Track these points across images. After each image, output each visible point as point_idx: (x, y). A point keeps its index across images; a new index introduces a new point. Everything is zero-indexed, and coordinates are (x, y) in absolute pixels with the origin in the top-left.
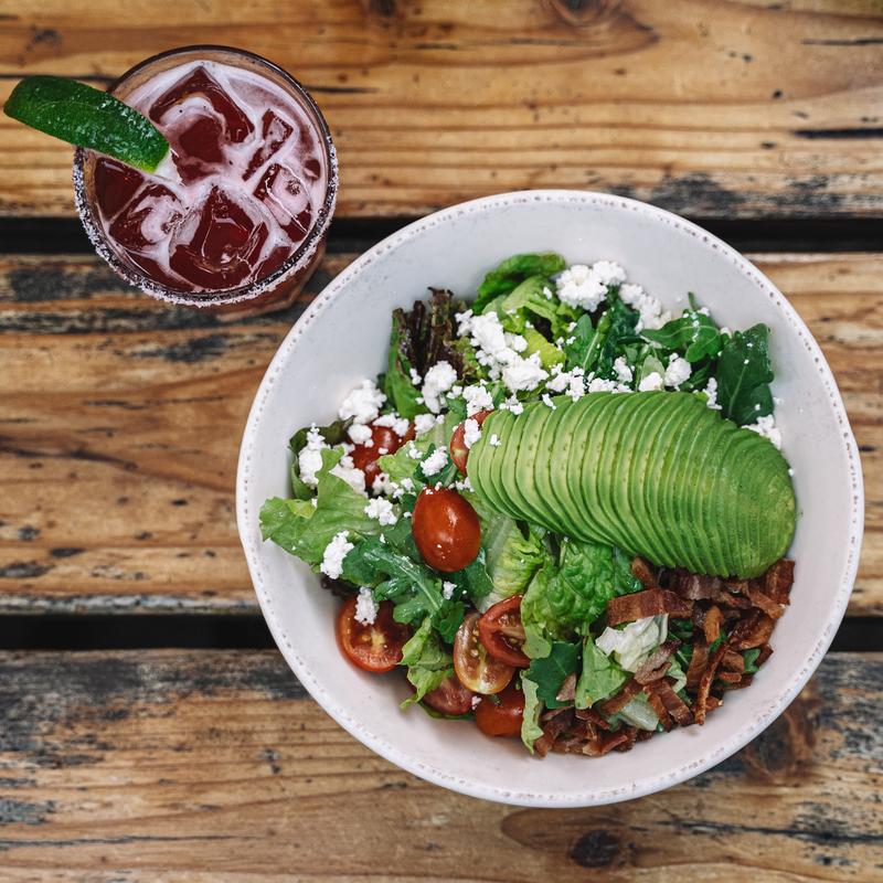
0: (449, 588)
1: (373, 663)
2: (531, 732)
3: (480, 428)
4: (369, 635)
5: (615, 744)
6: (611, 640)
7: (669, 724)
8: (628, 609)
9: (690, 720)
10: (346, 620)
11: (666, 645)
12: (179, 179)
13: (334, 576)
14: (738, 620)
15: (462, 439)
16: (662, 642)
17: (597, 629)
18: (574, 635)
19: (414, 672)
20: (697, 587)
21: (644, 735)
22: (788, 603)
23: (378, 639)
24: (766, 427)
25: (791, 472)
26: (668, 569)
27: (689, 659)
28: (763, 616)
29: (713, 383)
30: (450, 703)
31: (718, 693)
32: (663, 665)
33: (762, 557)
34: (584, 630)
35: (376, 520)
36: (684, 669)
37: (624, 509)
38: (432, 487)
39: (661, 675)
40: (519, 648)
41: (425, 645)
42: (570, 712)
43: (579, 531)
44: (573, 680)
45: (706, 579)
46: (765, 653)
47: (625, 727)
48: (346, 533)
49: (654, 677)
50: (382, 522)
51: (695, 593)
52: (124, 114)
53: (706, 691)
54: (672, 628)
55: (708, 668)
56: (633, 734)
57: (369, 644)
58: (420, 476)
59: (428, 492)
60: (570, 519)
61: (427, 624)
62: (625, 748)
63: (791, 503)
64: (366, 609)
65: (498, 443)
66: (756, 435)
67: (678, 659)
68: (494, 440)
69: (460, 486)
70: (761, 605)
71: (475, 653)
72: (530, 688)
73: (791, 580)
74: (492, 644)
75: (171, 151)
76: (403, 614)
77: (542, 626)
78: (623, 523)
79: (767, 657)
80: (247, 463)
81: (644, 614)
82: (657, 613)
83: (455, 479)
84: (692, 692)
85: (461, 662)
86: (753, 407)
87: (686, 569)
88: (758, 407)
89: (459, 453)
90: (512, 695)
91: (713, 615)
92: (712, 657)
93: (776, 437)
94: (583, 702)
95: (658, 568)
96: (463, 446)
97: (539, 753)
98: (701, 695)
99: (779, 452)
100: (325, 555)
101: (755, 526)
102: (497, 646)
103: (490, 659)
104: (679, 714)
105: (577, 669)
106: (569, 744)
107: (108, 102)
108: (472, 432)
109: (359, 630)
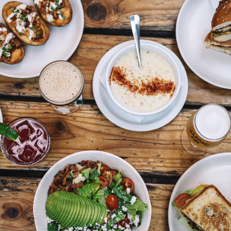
0: (112, 192)
1: (128, 180)
2: (99, 165)
3: (104, 221)
4: (128, 186)
5: (85, 162)
6: (83, 179)
7: (74, 165)
8: (79, 185)
9: (71, 165)
10: (132, 189)
11: (73, 178)
12: (20, 142)
13: (134, 196)
14: (60, 184)
15: (108, 219)
16: (74, 179)
17: (86, 181)
18: (90, 181)
19: (120, 177)
20: (67, 189)
21: (79, 163)
22: (50, 186)
23: (126, 185)
24: (50, 221)
25: (46, 212)
26: (72, 192)
27: (69, 176)
28: (55, 184)
29: (59, 230)
30: (114, 172)
31: (65, 170)
32: (74, 175)
33: (54, 194)
34: (88, 181)
35: (125, 207)
36: (70, 174)
37: (79, 203)
38: (114, 211)
39: (75, 173)
40: (100, 179)
41: (118, 181)
42: (92, 168)
43: (87, 199)
44: (91, 173)
45: (65, 190)
46: (55, 177)
47: (82, 165)
48: (131, 204)
49: (76, 173)
50: (124, 206)
51: (67, 188)
52: (10, 129)
53: (67, 170)
54: (72, 182)
55: (66, 174)
56: (81, 164)
57: (128, 184)
58: (117, 214)
59: (115, 210)
60: (89, 202)
61: (117, 185)
62: (83, 161)
63: (47, 205)
64: (128, 190)
65: (101, 217)
66: (52, 219)
67: (71, 176)
68: (102, 218)
69: (109, 211)
70: (55, 186)
71: (109, 179)
72: (99, 172)
73: (49, 190)
74: (105, 180)
75: (19, 137)
76: (121, 187)
77: (96, 182)
78: (79, 200)
79: (55, 176)
80: (149, 219)
81: (77, 184)
82: (74, 184)
83: (110, 212)
84: (70, 170)
85: (111, 177)
86: (52, 225)
87: (68, 192)
88: (51, 224)
89: (109, 216)
90: (102, 171)
91: (64, 183)
92: (65, 176)
93: (48, 218)
94: (89, 169)
95: (74, 192)
96: (108, 217)
97: (98, 162)
98: (68, 169)
99: (48, 216)
100: (135, 200)
101: (55, 200)
102: (104, 180)
103: (106, 178)
104: (72, 167)
105: (90, 175)
106: (93, 163)
107: (8, 127)
108: (106, 220)
109: (130, 187)
